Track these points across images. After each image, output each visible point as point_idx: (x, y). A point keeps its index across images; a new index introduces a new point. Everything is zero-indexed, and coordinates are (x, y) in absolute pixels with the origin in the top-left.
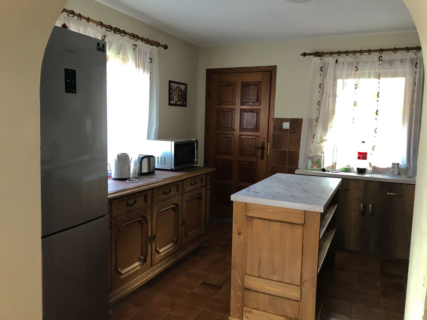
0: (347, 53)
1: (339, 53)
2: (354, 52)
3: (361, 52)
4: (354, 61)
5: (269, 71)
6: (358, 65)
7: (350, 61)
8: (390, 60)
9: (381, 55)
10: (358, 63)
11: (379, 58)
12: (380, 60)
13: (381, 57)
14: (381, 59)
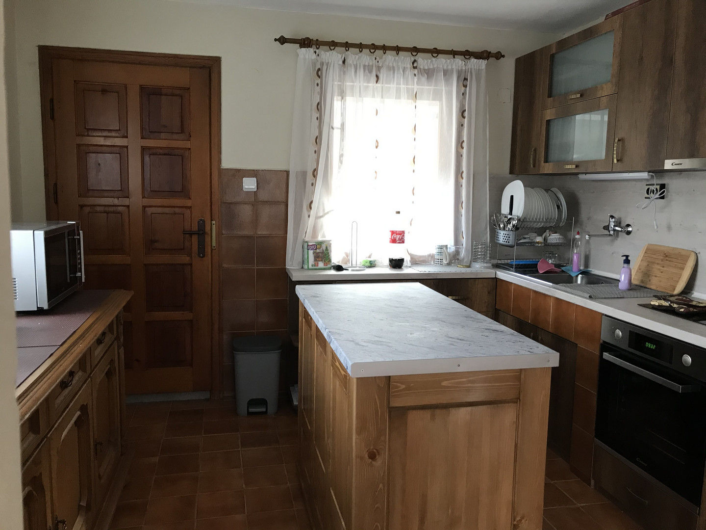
0: (361, 47)
1: (347, 46)
2: (373, 47)
3: (385, 48)
4: (373, 64)
5: (203, 67)
6: (379, 71)
7: (367, 64)
8: (429, 69)
9: (416, 58)
10: (379, 68)
11: (413, 63)
12: (415, 68)
13: (415, 61)
14: (415, 65)
